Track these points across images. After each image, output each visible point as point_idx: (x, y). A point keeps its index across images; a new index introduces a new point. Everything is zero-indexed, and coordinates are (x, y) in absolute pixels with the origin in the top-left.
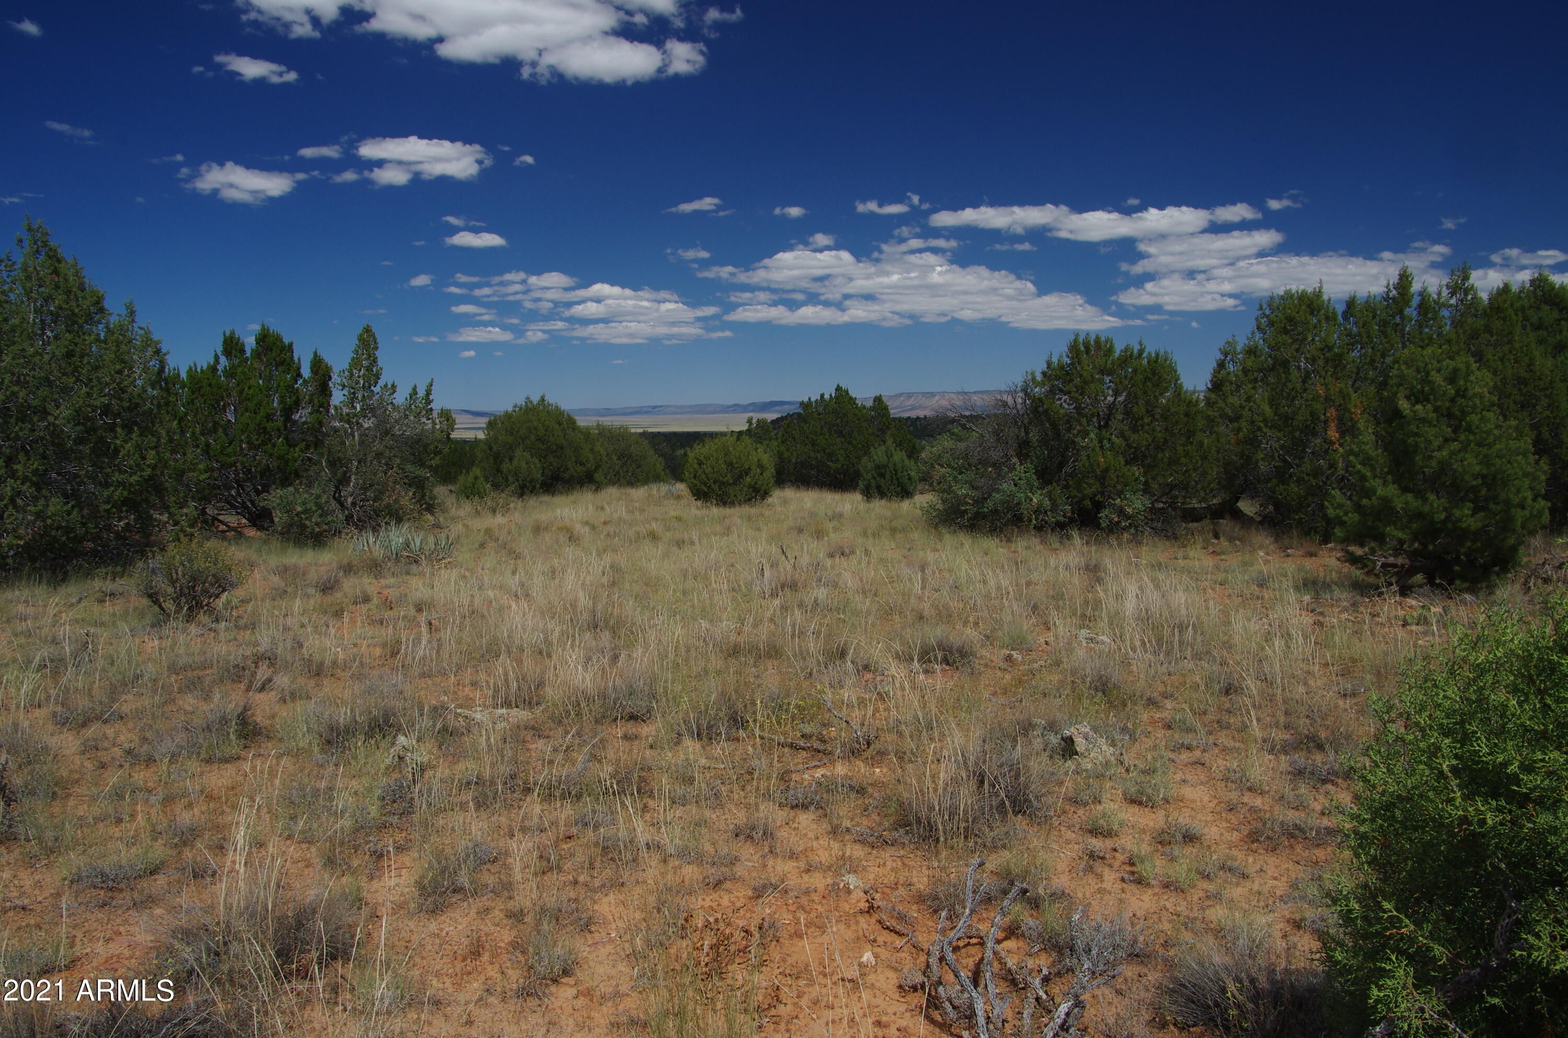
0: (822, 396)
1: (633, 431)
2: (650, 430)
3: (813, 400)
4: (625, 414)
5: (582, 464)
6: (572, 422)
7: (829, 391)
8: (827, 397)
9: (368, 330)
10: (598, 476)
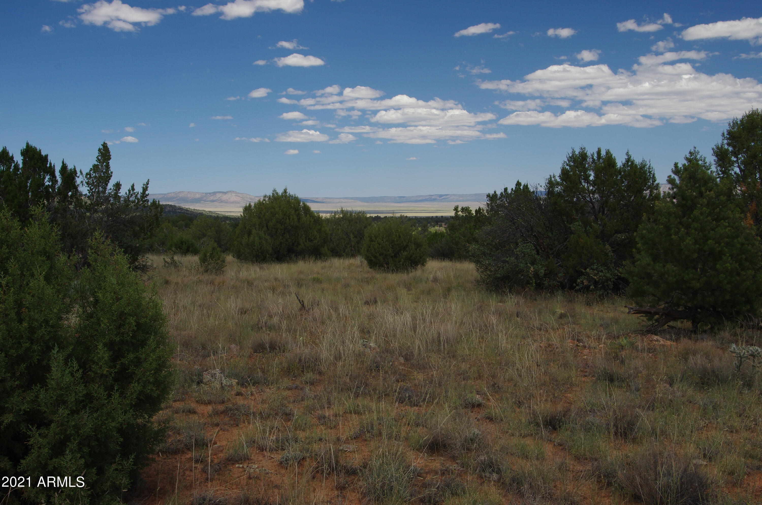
0: (506, 189)
1: (368, 215)
2: (405, 215)
3: (498, 193)
4: (416, 201)
5: (311, 241)
6: (307, 209)
7: (511, 186)
8: (509, 191)
9: (105, 146)
10: (325, 250)
